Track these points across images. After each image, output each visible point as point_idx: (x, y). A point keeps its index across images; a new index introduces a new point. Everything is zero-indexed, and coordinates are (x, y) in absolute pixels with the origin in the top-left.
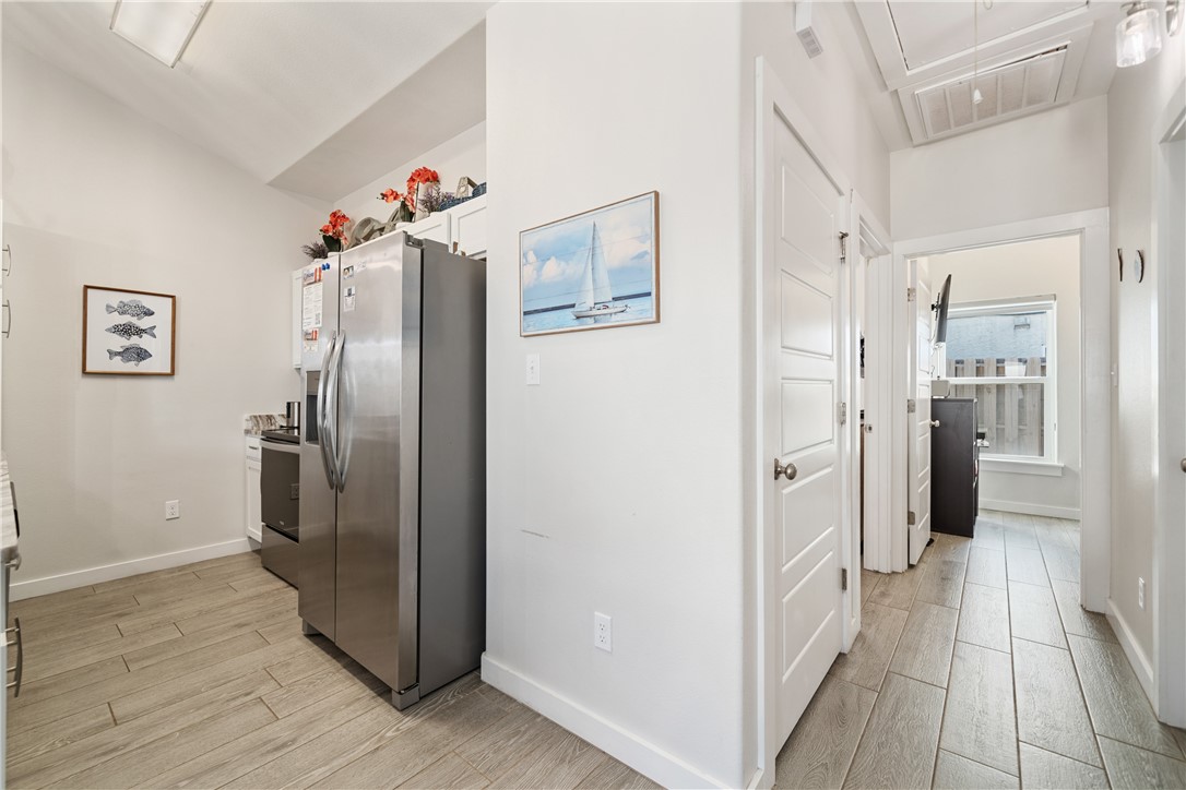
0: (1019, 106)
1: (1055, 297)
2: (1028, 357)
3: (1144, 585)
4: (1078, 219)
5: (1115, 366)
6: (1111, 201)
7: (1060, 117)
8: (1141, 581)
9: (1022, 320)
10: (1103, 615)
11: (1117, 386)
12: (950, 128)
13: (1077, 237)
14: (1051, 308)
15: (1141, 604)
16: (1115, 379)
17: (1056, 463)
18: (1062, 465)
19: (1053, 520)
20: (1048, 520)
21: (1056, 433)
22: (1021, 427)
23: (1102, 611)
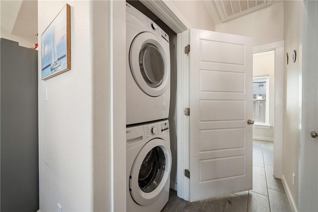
0: (255, 5)
1: (268, 75)
2: (262, 94)
3: (295, 176)
4: (274, 45)
5: (285, 95)
6: (285, 38)
7: (268, 10)
8: (294, 175)
9: (261, 84)
10: (280, 180)
11: (286, 102)
12: (233, 14)
13: (274, 51)
14: (267, 79)
15: (294, 183)
16: (285, 99)
17: (268, 125)
18: (270, 125)
19: (267, 142)
20: (266, 142)
21: (268, 116)
22: (260, 114)
23: (280, 178)
